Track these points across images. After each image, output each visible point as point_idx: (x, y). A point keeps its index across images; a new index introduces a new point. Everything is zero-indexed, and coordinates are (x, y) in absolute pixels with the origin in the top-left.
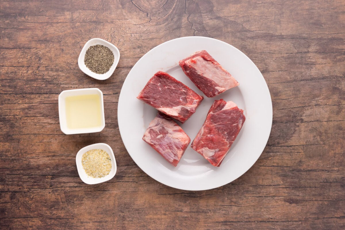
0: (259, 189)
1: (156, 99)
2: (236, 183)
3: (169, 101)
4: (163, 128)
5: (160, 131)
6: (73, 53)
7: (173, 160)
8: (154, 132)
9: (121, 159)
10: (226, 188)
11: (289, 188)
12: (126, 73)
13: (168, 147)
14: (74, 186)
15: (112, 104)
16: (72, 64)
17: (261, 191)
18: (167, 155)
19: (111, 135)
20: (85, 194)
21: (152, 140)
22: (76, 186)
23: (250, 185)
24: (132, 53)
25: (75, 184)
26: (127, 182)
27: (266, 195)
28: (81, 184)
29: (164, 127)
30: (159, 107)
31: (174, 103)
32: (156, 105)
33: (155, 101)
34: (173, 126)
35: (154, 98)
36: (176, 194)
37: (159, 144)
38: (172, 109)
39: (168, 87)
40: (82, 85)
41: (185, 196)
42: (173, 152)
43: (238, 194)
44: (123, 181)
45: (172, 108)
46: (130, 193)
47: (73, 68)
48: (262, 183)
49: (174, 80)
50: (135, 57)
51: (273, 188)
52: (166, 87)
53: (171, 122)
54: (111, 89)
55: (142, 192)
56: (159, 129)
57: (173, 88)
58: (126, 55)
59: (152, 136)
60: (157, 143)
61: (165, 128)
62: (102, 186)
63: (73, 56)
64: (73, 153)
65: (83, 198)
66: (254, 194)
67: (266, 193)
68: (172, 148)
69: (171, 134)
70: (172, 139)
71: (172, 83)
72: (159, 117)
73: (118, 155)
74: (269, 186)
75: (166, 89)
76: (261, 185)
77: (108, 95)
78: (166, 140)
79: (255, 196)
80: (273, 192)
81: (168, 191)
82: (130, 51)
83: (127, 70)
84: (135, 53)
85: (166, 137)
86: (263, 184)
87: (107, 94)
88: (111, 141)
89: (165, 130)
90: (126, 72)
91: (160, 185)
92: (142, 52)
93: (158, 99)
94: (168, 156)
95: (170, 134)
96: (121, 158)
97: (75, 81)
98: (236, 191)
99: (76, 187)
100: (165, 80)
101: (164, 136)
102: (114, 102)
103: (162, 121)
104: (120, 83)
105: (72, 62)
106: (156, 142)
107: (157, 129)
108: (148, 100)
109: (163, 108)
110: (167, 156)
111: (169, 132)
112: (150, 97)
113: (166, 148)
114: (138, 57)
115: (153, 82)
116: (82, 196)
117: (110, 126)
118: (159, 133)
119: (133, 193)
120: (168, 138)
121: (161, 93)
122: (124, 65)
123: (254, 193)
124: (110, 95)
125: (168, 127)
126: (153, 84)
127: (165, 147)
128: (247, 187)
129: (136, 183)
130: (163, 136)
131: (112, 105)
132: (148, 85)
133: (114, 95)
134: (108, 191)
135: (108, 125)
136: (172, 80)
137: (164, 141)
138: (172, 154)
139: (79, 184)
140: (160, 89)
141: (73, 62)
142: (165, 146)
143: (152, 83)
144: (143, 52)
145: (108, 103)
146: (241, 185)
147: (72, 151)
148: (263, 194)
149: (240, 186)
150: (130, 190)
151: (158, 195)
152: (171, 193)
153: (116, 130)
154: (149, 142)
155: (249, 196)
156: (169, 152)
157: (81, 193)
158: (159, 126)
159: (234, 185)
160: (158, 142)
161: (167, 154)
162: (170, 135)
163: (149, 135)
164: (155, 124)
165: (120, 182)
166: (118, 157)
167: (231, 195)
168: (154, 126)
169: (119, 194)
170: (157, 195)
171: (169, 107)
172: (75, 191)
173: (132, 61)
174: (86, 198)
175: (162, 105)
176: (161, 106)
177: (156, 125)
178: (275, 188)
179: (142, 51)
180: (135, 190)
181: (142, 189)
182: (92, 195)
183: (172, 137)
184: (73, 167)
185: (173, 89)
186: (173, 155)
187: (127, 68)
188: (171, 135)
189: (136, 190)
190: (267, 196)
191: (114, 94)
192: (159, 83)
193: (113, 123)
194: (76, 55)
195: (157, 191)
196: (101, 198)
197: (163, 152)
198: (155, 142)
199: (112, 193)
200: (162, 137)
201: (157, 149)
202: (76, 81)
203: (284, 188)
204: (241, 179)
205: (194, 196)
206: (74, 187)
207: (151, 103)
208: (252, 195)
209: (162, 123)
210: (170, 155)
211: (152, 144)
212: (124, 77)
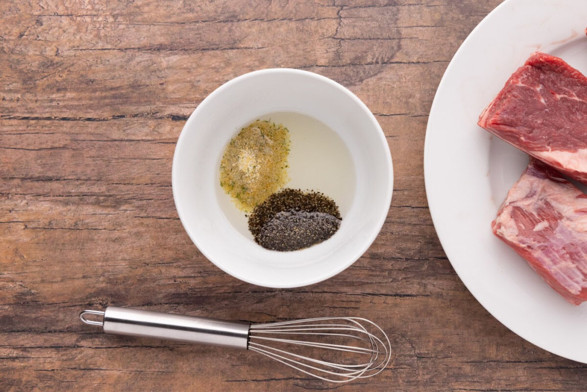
0: (488, 371)
1: (533, 129)
2: (428, 354)
3: (567, 132)
4: (547, 204)
5: (540, 210)
6: (10, 10)
7: (580, 289)
8: (525, 214)
9: (132, 287)
10: (402, 366)
11: (567, 368)
12: (146, 63)
13: (568, 256)
14: (11, 355)
15: (109, 143)
16: (7, 37)
17: (493, 376)
18: (565, 276)
19: (107, 224)
20: (39, 377)
21: (523, 235)
22: (14, 355)
23: (465, 359)
24: (162, 11)
25: (11, 350)
26: (147, 347)
27: (507, 385)
28: (28, 352)
29: (549, 200)
30: (542, 149)
31: (579, 139)
32: (535, 144)
33: (531, 132)
34: (572, 200)
35: (530, 126)
36: (272, 379)
37: (542, 248)
38: (576, 154)
39: (562, 96)
40: (31, 93)
41: (297, 385)
42: (581, 268)
43: (434, 382)
44: (135, 344)
45: (575, 151)
46: (153, 377)
47: (9, 48)
48: (497, 355)
49: (578, 78)
50: (169, 20)
51: (525, 369)
52: (558, 97)
53: (565, 189)
54: (107, 105)
55: (184, 373)
56: (537, 206)
57: (576, 98)
58: (146, 16)
59: (522, 225)
60: (536, 244)
61: (553, 204)
62: (82, 358)
63: (9, 17)
64: (7, 271)
65: (33, 387)
66: (476, 384)
67: (505, 380)
68: (577, 258)
69: (571, 221)
70: (575, 234)
71: (572, 85)
72: (534, 175)
73: (125, 277)
74: (515, 362)
75: (556, 101)
76: (495, 361)
77: (100, 120)
78: (559, 236)
79: (477, 388)
80: (523, 379)
81: (252, 373)
82: (157, 6)
83: (149, 55)
84: (172, 12)
85: (558, 229)
86: (499, 358)
87: (97, 117)
88: (106, 241)
89: (554, 210)
90: (147, 61)
91: (233, 357)
92: (187, 7)
93: (538, 128)
94: (567, 278)
95: (568, 219)
96: (133, 284)
97: (14, 84)
98: (427, 374)
99: (13, 359)
100: (552, 76)
101: (553, 225)
102: (116, 140)
103: (541, 186)
104: (130, 90)
105: (5, 34)
106: (533, 243)
107: (530, 206)
108: (513, 129)
109: (554, 153)
110: (564, 278)
111: (564, 214)
112: (519, 123)
113: (562, 257)
114: (178, 23)
115: (523, 83)
116: (29, 382)
117: (105, 201)
118: (537, 217)
119: (163, 377)
120: (562, 232)
121: (546, 112)
122: (142, 43)
123: (475, 380)
124: (104, 120)
125: (560, 202)
126: (522, 88)
127: (557, 255)
128: (457, 365)
129: (171, 350)
130: (550, 226)
131: (110, 147)
132: (509, 89)
133: (115, 121)
134: (97, 371)
135: (98, 199)
136: (572, 77)
137: (554, 238)
138: (578, 273)
139: (22, 351)
140: (542, 101)
141: (9, 32)
142: (558, 252)
143: (520, 84)
144: (190, 9)
145: (100, 143)
146: (441, 360)
147: (6, 267)
148: (499, 384)
149: (440, 363)
150: (153, 369)
151: (227, 383)
152: (258, 379)
153: (119, 212)
154: (515, 242)
155: (462, 387)
156: (570, 268)
157: (29, 376)
158: (536, 197)
159: (424, 360)
160: (539, 242)
161: (565, 274)
162: (568, 223)
163: (512, 223)
164: (524, 195)
165: (129, 347)
166: (124, 282)
167: (416, 385)
168: (523, 199)
169: (126, 378)
170: (223, 383)
171: (569, 150)
172: (13, 369)
173: (163, 31)
174: (39, 388)
175: (549, 145)
176: (549, 148)
177: (528, 197)
178: (530, 368)
179: (190, 5)
180: (167, 368)
181: (185, 366)
182: (54, 380)
183: (573, 229)
184: (7, 307)
185: (576, 101)
186: (582, 277)
187: (150, 49)
188: (572, 223)
189: (170, 370)
190: (508, 389)
191: (114, 117)
192: (538, 86)
193: (111, 193)
194: (17, 15)
195: (223, 372)
196: (78, 388)
197: (553, 269)
198: (530, 241)
199: (108, 377)
200: (547, 228)
201: (537, 259)
202: (15, 82)
203: (552, 368)
204: (442, 345)
205: (320, 386)
206: (10, 358)
207: (522, 138)
208: (468, 385)
209: (544, 190)
210: (573, 276)
211: (522, 246)
212: (141, 75)
